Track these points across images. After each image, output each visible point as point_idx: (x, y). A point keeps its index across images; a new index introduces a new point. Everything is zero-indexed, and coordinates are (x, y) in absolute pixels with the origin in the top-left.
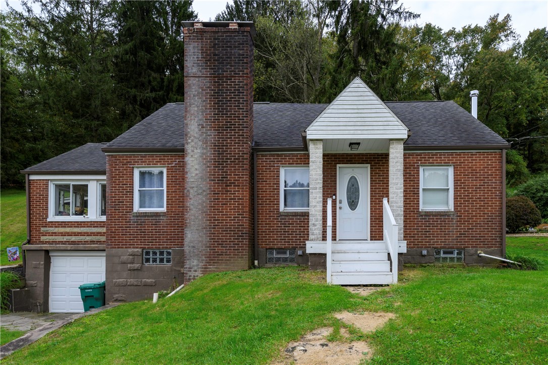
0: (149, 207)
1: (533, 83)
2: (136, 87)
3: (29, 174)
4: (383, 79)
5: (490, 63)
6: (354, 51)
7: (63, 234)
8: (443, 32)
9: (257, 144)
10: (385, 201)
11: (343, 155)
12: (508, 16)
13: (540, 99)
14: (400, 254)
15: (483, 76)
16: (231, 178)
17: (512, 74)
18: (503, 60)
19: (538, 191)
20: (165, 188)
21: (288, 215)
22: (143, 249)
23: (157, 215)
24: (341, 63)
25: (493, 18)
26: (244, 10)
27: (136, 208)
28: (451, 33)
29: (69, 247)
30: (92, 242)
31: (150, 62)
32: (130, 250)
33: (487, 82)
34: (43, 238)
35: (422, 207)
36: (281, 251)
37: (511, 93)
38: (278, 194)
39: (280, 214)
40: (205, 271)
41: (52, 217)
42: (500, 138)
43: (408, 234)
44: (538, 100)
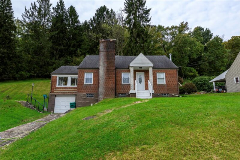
0: (88, 83)
1: (196, 45)
2: (58, 45)
3: (52, 74)
4: (145, 46)
5: (181, 39)
6: (135, 36)
7: (60, 91)
8: (165, 27)
9: (116, 67)
10: (149, 81)
11: (137, 70)
12: (187, 22)
13: (199, 50)
14: (153, 94)
15: (179, 43)
16: (110, 75)
17: (189, 42)
18: (185, 38)
19: (198, 81)
20: (92, 78)
21: (124, 85)
22: (87, 93)
23: (90, 85)
24: (132, 40)
25: (182, 23)
26: (96, 20)
27: (85, 83)
28: (168, 28)
29: (62, 94)
30: (68, 93)
31: (63, 37)
32: (83, 94)
33: (180, 45)
34: (55, 92)
35: (158, 83)
36: (122, 94)
37: (189, 49)
38: (121, 80)
39: (122, 85)
40: (104, 98)
41: (57, 86)
42: (176, 66)
43: (154, 88)
44: (198, 51)
